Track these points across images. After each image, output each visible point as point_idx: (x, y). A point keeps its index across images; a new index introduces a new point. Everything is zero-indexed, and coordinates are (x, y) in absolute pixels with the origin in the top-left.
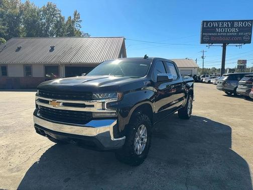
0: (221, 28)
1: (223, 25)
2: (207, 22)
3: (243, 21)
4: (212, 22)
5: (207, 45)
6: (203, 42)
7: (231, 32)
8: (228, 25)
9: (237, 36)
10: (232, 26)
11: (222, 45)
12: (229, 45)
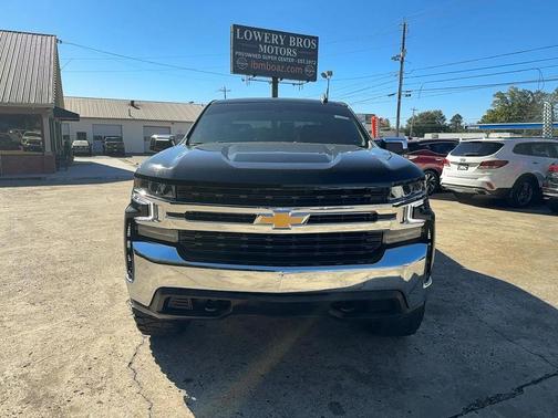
0: (268, 44)
1: (270, 38)
2: (243, 28)
3: (303, 37)
4: (252, 29)
5: (244, 76)
6: (236, 70)
7: (285, 56)
8: (279, 40)
9: (295, 65)
10: (287, 44)
11: (271, 79)
12: (284, 80)
